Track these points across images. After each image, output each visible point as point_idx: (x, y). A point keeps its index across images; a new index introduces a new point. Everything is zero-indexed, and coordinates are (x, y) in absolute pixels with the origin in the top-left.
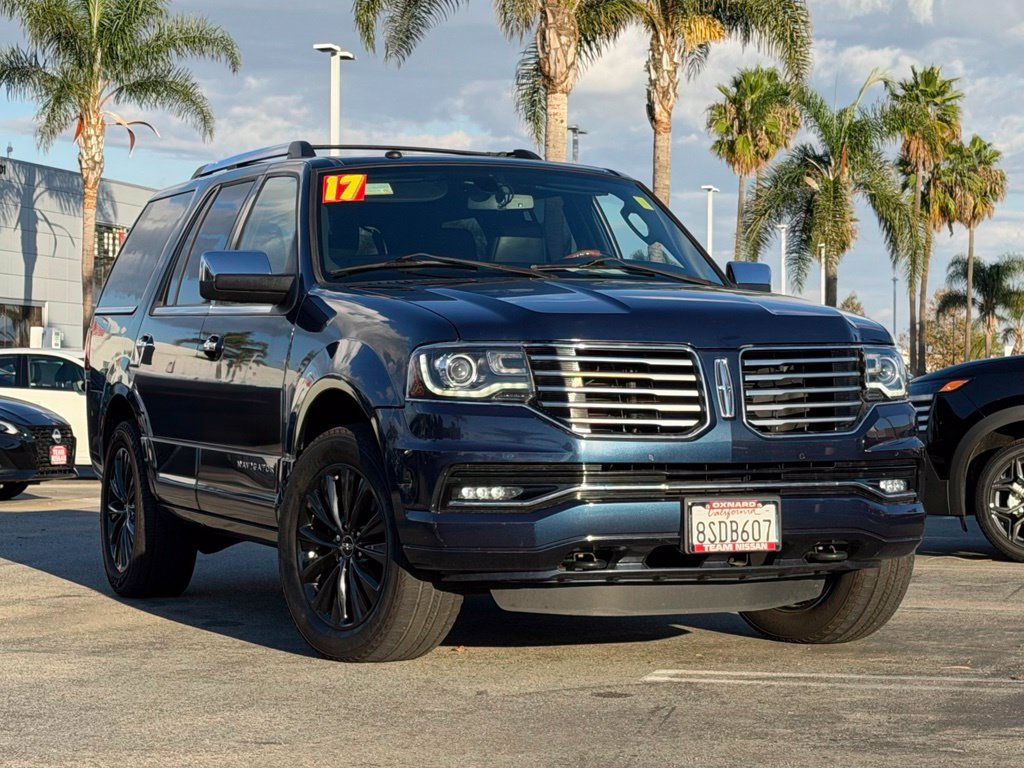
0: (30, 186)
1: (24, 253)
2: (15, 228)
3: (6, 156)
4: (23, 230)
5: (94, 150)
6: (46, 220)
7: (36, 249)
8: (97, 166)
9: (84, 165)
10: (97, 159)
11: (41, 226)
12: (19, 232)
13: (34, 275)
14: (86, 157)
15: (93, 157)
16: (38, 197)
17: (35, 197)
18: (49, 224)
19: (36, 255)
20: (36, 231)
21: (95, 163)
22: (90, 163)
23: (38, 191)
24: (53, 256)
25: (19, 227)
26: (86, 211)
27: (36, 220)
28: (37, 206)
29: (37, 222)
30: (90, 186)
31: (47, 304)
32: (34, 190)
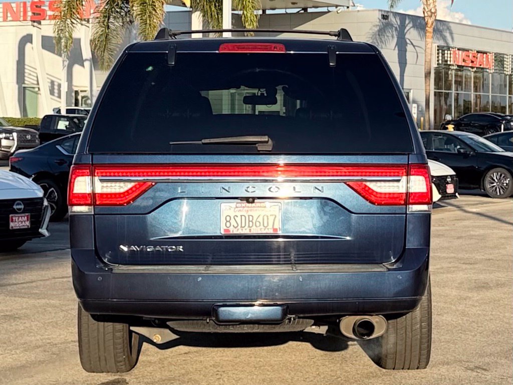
0: (403, 26)
1: (399, 63)
2: (394, 50)
3: (389, 10)
4: (399, 50)
5: (432, 6)
6: (412, 44)
7: (406, 60)
8: (433, 15)
9: (426, 15)
10: (433, 11)
11: (409, 48)
12: (396, 51)
13: (405, 75)
14: (427, 10)
15: (431, 10)
16: (407, 32)
17: (406, 31)
18: (414, 46)
19: (406, 63)
20: (406, 51)
21: (432, 13)
22: (429, 13)
23: (407, 28)
24: (416, 64)
25: (397, 48)
26: (427, 40)
27: (406, 43)
28: (407, 36)
29: (407, 45)
30: (429, 26)
31: (412, 91)
32: (405, 28)
